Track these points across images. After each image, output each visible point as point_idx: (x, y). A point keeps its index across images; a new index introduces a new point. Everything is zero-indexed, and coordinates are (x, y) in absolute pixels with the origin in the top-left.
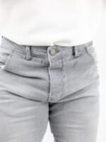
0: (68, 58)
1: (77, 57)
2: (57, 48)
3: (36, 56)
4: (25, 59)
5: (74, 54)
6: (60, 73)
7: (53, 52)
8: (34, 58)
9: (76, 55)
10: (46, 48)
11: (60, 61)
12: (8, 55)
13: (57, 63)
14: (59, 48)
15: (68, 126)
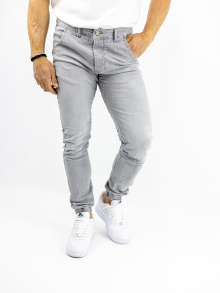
0: (109, 41)
1: (116, 42)
2: (101, 31)
3: (84, 35)
4: (76, 36)
5: (114, 39)
6: (102, 52)
7: (98, 33)
8: (83, 36)
9: (115, 40)
10: (93, 30)
11: (102, 41)
12: (63, 31)
13: (100, 42)
14: (102, 31)
15: (117, 90)
